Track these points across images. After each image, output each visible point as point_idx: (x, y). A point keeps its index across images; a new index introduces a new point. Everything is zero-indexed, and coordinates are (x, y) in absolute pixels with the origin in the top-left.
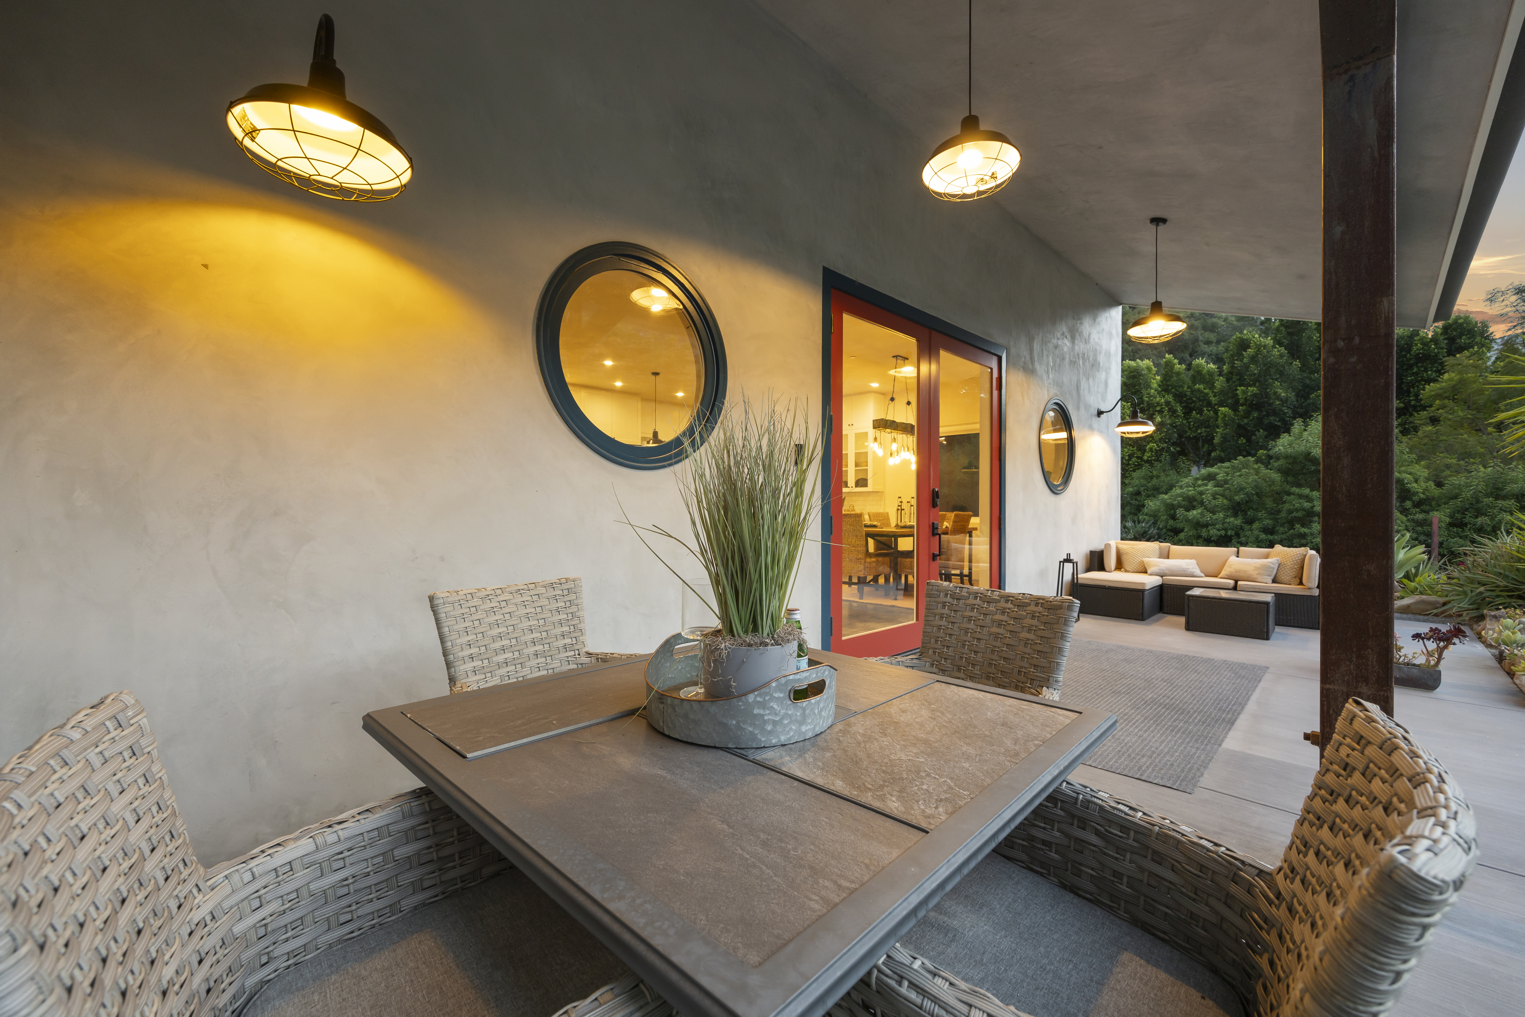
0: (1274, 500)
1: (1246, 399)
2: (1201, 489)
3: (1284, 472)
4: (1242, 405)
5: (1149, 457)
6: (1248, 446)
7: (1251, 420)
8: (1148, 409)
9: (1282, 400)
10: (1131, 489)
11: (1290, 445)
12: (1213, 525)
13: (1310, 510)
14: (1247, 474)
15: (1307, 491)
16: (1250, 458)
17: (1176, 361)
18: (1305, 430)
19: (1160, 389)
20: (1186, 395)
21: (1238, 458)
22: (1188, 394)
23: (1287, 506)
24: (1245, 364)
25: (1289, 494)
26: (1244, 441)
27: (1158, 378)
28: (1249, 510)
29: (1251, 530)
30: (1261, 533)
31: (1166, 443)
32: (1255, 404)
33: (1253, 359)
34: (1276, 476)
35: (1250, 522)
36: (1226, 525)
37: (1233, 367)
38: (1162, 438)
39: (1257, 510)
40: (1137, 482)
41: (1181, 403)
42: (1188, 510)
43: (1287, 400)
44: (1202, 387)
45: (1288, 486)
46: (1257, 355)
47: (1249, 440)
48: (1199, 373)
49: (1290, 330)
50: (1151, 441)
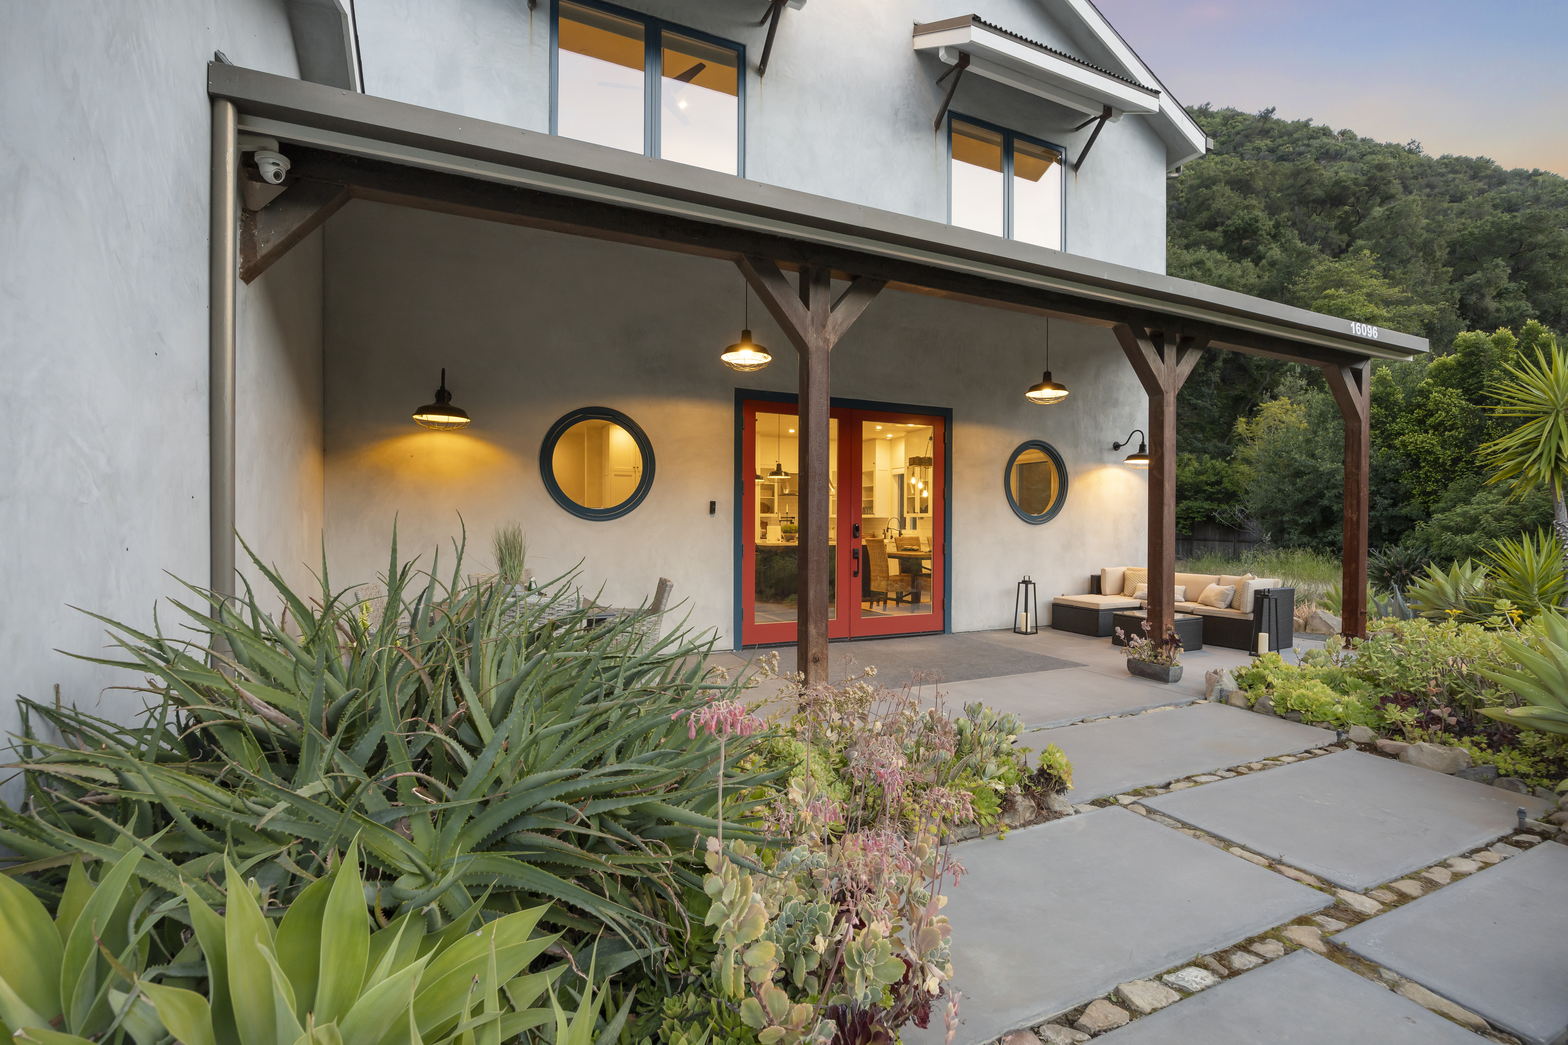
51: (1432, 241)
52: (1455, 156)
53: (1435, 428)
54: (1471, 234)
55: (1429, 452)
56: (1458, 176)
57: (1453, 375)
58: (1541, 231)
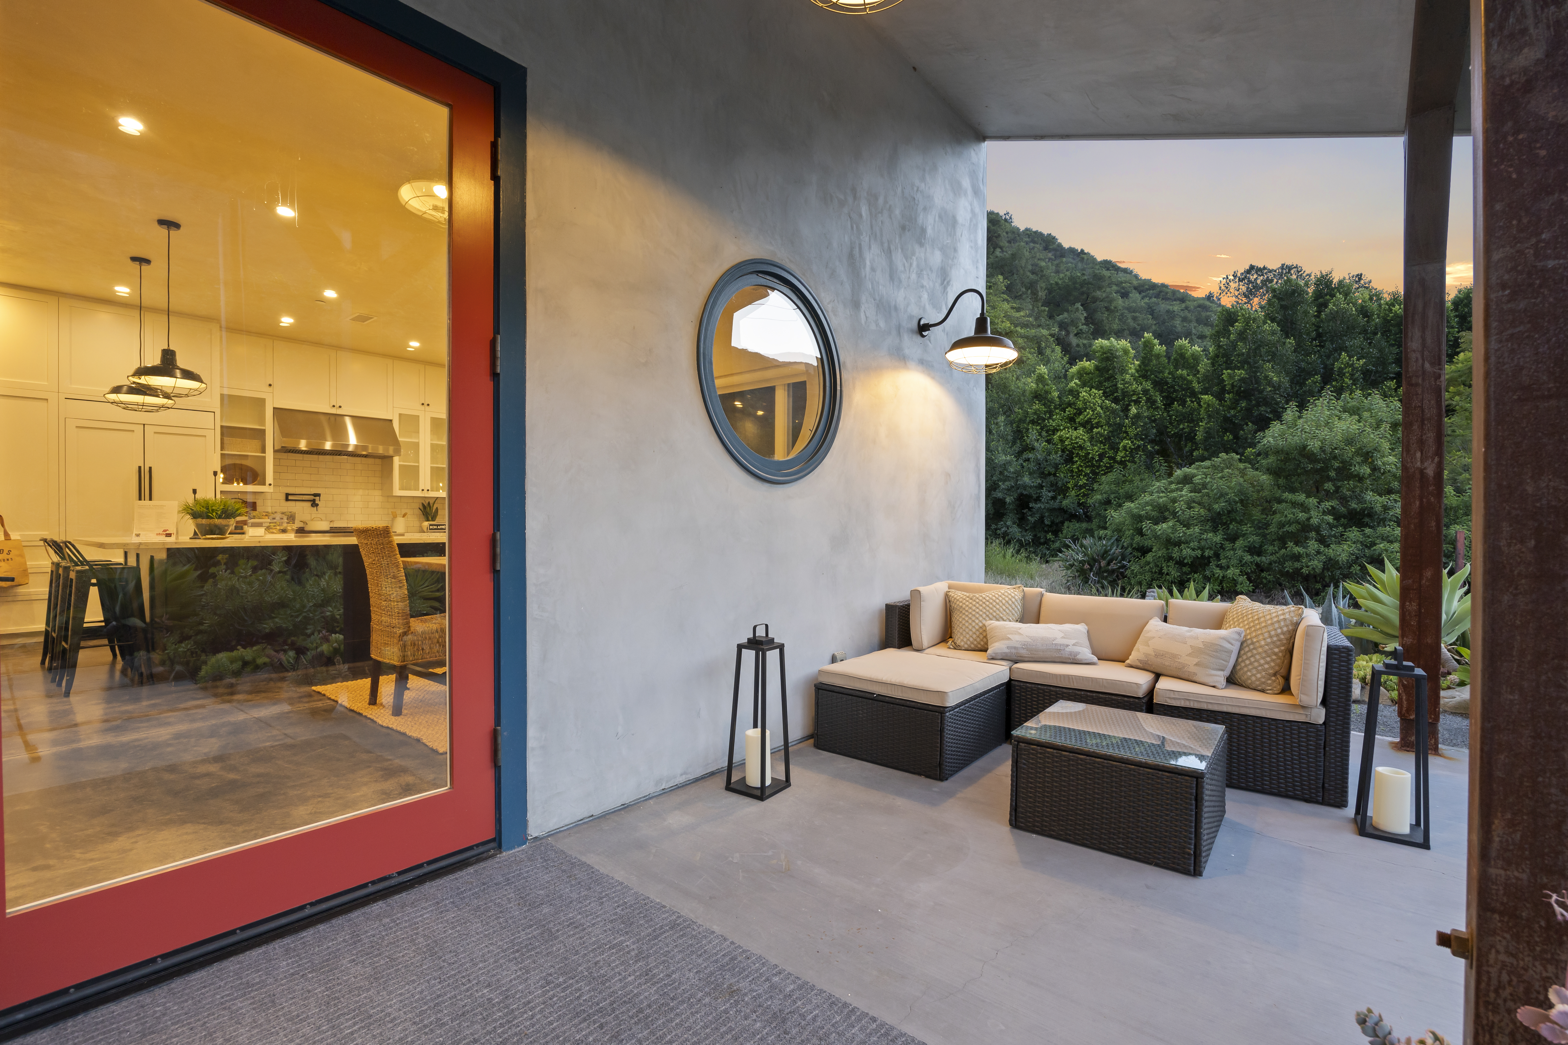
0: (1263, 510)
1: (1233, 386)
2: (1174, 494)
3: (1275, 472)
4: (1228, 393)
5: (1122, 457)
6: (1236, 443)
7: (1239, 412)
8: (1123, 399)
9: (1274, 387)
10: (1099, 497)
11: (1282, 435)
12: (1187, 542)
13: (1306, 523)
14: (1230, 476)
15: (1301, 497)
16: (1234, 455)
17: (1156, 341)
18: (1300, 417)
19: (1137, 375)
20: (1167, 383)
21: (1220, 455)
22: (1170, 381)
23: (1277, 518)
24: (1232, 342)
25: (1280, 501)
26: (1231, 437)
27: (1137, 363)
28: (1231, 523)
29: (1234, 549)
30: (1246, 554)
31: (1142, 439)
32: (1243, 392)
33: (1242, 336)
34: (1265, 478)
35: (1233, 539)
36: (1203, 543)
37: (1219, 347)
38: (1138, 434)
39: (1241, 522)
40: (1107, 488)
41: (1161, 392)
42: (1156, 524)
43: (1279, 386)
44: (1185, 372)
45: (1280, 491)
46: (1245, 330)
47: (1236, 437)
48: (1182, 356)
49: (1283, 303)
50: (1125, 438)
51: (1036, 282)
52: (1034, 230)
53: (1084, 425)
54: (1057, 284)
55: (1081, 448)
56: (1036, 245)
57: (1092, 379)
58: (1100, 288)
